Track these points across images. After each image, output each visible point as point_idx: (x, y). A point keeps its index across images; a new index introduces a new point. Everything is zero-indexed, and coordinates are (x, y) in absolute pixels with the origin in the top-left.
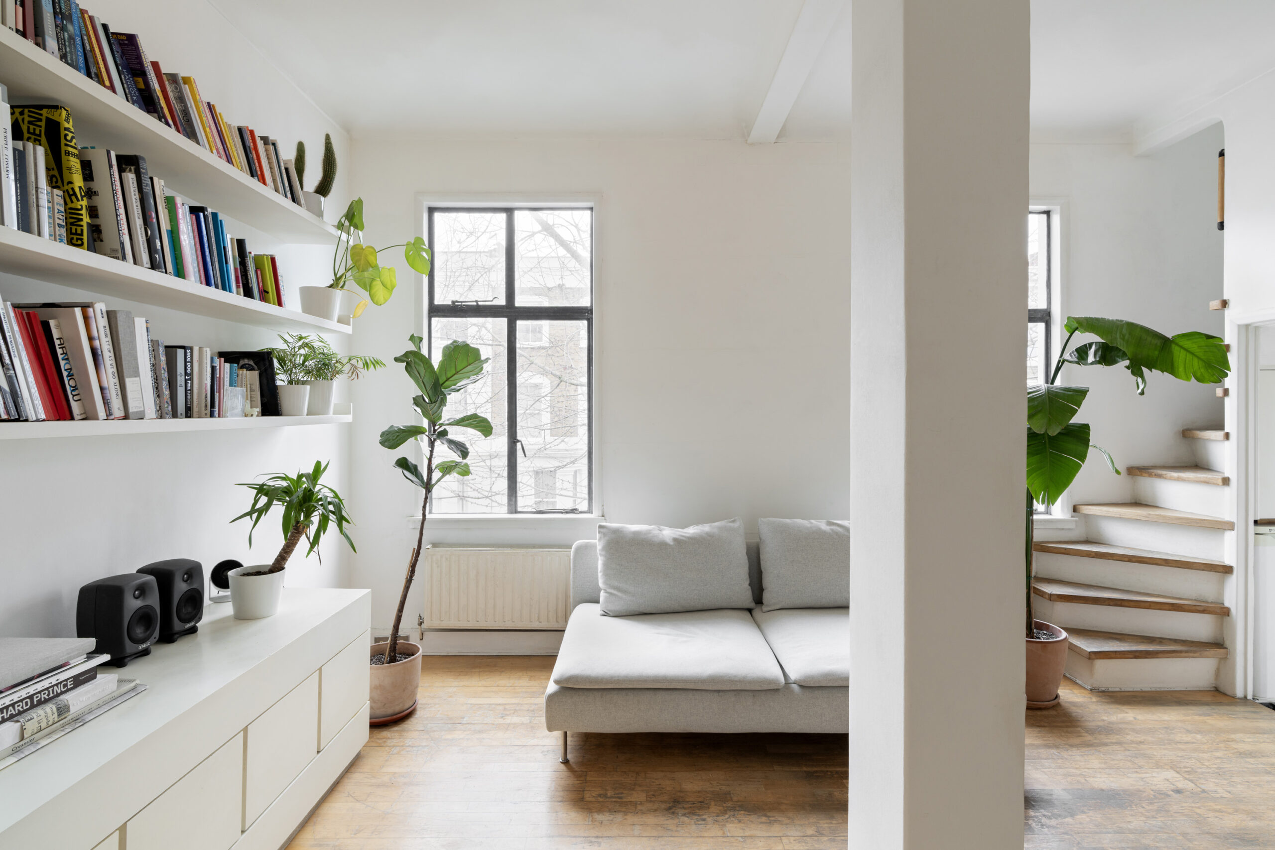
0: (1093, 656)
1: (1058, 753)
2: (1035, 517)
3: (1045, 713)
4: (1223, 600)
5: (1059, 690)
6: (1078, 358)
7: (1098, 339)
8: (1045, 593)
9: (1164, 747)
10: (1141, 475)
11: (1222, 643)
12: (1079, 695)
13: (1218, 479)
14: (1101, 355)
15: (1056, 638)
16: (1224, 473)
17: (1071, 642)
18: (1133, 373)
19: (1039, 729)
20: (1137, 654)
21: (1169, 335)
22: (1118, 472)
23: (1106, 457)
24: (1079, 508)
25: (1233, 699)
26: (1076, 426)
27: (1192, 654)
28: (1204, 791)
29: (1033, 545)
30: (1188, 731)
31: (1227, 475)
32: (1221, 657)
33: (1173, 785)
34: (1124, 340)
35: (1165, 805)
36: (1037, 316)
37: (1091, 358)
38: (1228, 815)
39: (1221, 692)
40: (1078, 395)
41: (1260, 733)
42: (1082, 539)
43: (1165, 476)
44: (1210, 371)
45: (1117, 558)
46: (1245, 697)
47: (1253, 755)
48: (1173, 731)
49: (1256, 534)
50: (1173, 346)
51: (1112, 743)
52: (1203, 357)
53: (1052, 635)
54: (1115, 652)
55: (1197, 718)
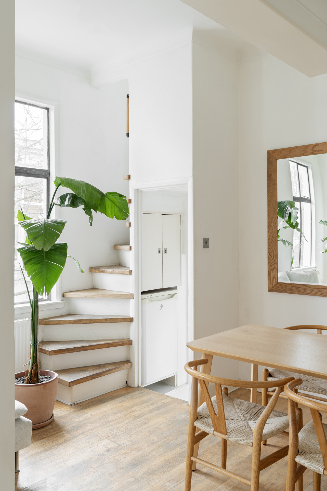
0: (71, 384)
1: (51, 452)
2: (40, 303)
3: (45, 429)
4: (130, 337)
5: (53, 411)
6: (60, 202)
7: (71, 192)
8: (46, 351)
9: (104, 427)
10: (96, 272)
11: (129, 360)
12: (64, 410)
13: (127, 271)
14: (72, 201)
15: (53, 378)
16: (129, 268)
17: (61, 378)
18: (86, 213)
19: (41, 441)
20: (93, 377)
21: (104, 193)
22: (82, 272)
23: (76, 263)
24: (66, 295)
25: (134, 388)
26: (60, 245)
27: (117, 370)
28: (120, 445)
29: (38, 322)
30: (115, 413)
31: (131, 269)
32: (128, 368)
33: (107, 447)
34: (84, 194)
35: (102, 461)
36: (42, 174)
37: (66, 203)
38: (129, 454)
39: (129, 386)
40: (60, 225)
41: (143, 403)
42: (67, 313)
43: (106, 272)
44: (121, 213)
45: (84, 322)
46: (139, 386)
47: (140, 416)
48: (108, 416)
49: (142, 299)
50: (106, 198)
51: (80, 434)
52: (119, 206)
53: (50, 377)
54: (82, 378)
55: (119, 404)
